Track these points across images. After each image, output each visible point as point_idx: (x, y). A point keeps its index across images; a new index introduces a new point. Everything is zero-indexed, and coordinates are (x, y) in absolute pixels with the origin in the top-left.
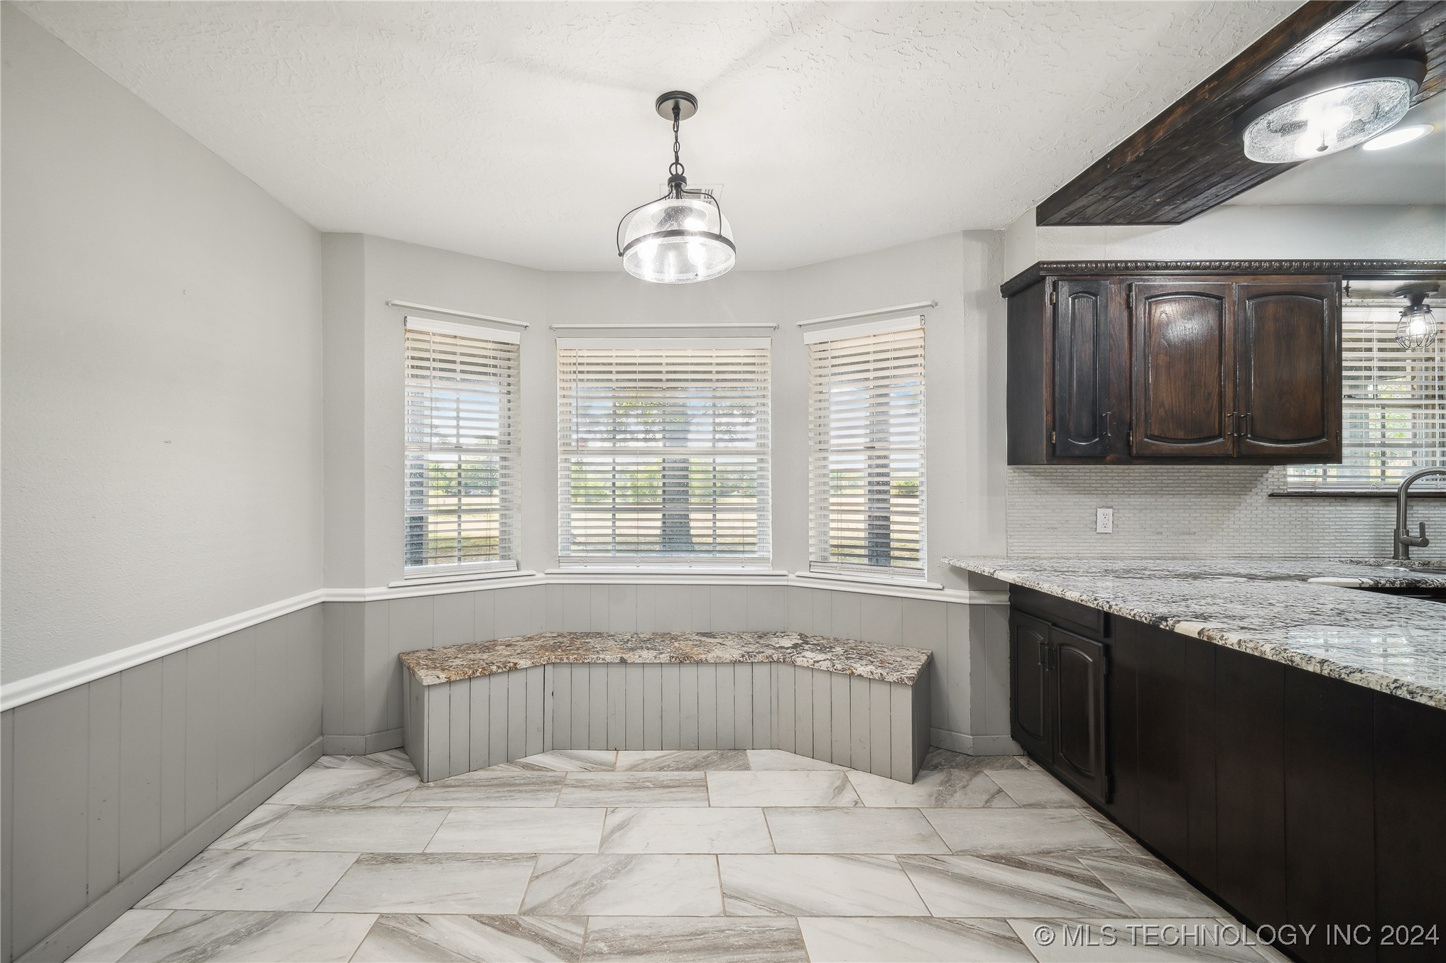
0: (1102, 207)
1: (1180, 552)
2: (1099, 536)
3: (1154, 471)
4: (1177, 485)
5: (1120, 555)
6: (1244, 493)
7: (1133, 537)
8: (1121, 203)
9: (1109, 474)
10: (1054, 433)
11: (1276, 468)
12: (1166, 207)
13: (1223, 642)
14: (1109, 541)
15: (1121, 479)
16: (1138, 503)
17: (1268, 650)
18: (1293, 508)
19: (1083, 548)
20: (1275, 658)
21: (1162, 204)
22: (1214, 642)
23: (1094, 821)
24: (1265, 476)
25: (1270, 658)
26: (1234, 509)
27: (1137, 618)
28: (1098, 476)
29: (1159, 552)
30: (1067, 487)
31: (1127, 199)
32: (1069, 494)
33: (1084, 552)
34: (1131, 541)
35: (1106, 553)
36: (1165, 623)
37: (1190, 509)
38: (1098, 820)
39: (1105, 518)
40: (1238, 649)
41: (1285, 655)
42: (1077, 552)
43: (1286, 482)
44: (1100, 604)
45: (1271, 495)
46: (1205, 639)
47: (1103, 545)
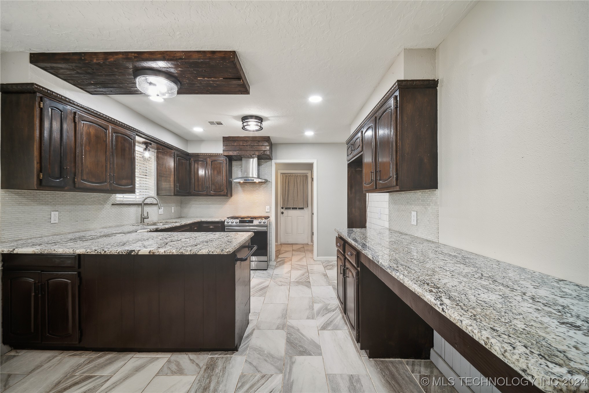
0: (68, 73)
1: (85, 228)
2: (52, 225)
3: (75, 194)
4: (83, 201)
5: (61, 233)
6: (105, 204)
7: (66, 224)
8: (78, 75)
9: (57, 196)
10: (41, 174)
11: (114, 195)
12: (92, 86)
13: (159, 253)
14: (56, 227)
15: (62, 198)
16: (69, 209)
17: (175, 251)
18: (118, 209)
19: (44, 231)
20: (177, 253)
21: (92, 84)
22: (155, 254)
23: (70, 356)
24: (111, 197)
25: (175, 254)
26: (102, 210)
27: (120, 253)
28: (52, 196)
29: (76, 229)
30: (37, 201)
31: (81, 75)
32: (37, 205)
33: (45, 233)
34: (66, 226)
35: (55, 233)
36: (134, 252)
37: (88, 210)
38: (71, 354)
39: (55, 216)
40: (164, 254)
41: (180, 252)
42: (42, 234)
43: (116, 200)
44: (99, 252)
45: (113, 204)
46: (152, 254)
47: (54, 229)
